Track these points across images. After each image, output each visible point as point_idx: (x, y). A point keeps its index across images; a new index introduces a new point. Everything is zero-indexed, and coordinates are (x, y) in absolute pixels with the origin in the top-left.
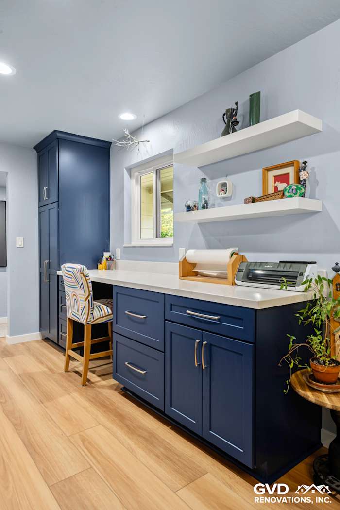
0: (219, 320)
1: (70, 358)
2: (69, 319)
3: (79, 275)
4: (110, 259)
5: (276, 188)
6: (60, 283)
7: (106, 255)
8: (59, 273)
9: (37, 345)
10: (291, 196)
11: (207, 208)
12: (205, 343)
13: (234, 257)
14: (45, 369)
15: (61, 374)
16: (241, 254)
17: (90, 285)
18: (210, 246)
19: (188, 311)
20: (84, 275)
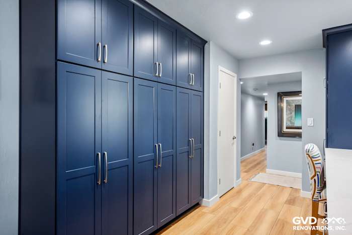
20: (309, 156)
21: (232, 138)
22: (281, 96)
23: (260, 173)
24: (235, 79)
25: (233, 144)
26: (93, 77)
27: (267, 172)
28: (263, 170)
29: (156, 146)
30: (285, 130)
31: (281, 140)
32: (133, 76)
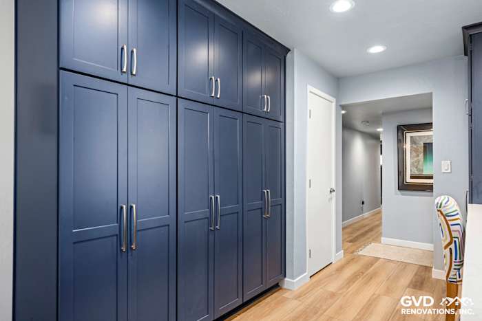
20: (442, 213)
21: (329, 190)
22: (402, 130)
23: (373, 244)
24: (334, 105)
25: (331, 198)
26: (116, 95)
27: (382, 242)
28: (377, 239)
29: (211, 198)
30: (409, 180)
31: (402, 195)
32: (177, 96)
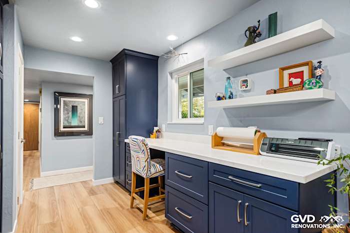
0: (260, 187)
1: (134, 198)
2: (134, 173)
3: (141, 144)
4: (158, 131)
5: (291, 83)
6: (127, 148)
7: (156, 129)
8: (126, 141)
9: (111, 186)
10: (311, 88)
11: (232, 98)
12: (247, 204)
13: (258, 134)
14: (118, 206)
15: (128, 209)
16: (262, 131)
17: (149, 151)
18: (233, 125)
19: (230, 177)
20: (145, 144)
27: (41, 176)
30: (62, 129)
31: (57, 139)
